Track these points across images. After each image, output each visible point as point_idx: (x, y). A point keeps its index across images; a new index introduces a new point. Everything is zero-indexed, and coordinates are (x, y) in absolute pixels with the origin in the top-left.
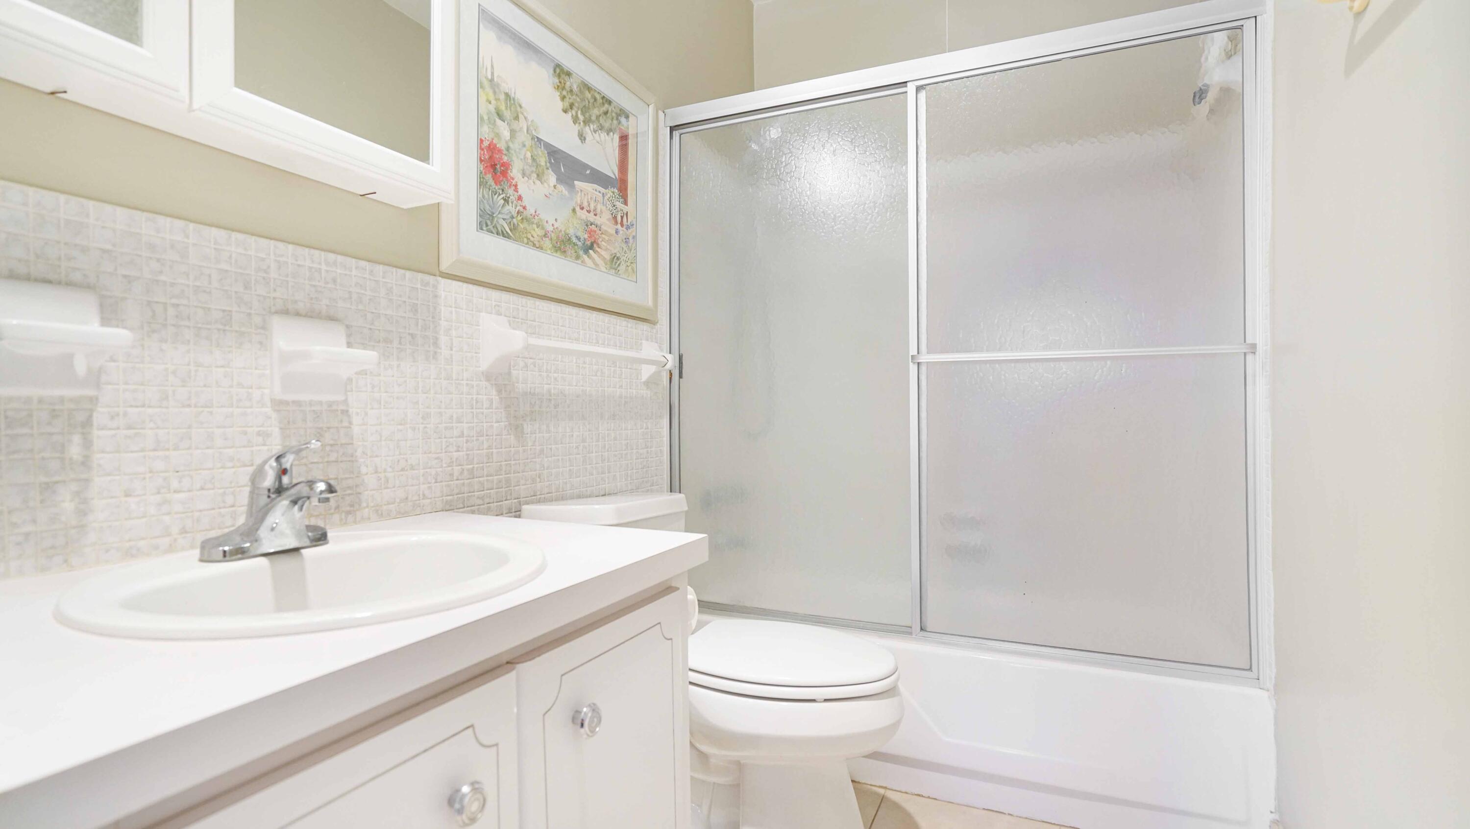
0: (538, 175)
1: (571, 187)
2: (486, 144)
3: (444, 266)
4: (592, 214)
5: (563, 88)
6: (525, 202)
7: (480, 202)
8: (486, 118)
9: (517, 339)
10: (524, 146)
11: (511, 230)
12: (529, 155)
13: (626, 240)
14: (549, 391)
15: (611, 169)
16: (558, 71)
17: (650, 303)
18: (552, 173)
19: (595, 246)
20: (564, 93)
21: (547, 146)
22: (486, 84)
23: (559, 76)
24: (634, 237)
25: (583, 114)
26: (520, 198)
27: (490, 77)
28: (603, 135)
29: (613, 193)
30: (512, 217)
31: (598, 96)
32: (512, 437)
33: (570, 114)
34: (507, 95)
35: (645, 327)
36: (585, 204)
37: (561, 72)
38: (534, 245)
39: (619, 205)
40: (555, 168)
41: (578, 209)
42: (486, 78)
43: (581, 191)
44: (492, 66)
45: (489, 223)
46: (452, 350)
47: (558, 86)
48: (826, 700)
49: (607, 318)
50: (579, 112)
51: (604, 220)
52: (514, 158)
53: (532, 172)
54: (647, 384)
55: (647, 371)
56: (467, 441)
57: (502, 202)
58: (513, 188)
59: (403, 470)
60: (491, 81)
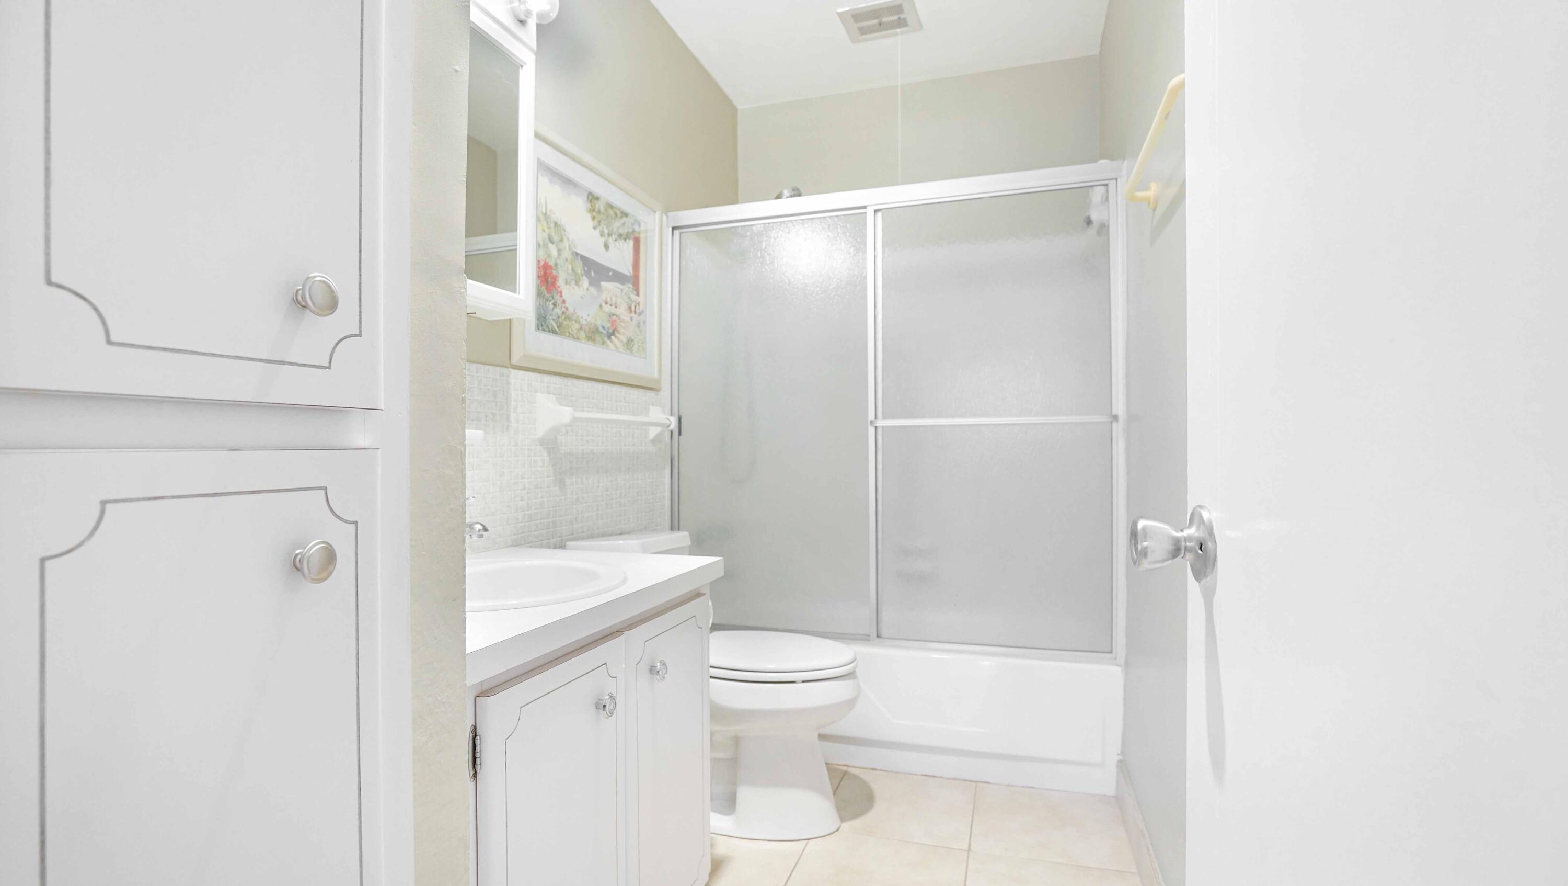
0: (576, 282)
1: (598, 287)
2: (542, 263)
3: (515, 361)
4: (613, 307)
5: (594, 210)
6: (567, 305)
7: (538, 308)
8: (541, 243)
9: (566, 414)
10: (567, 260)
11: (558, 327)
12: (570, 267)
13: (638, 326)
14: (583, 450)
15: (627, 270)
16: (590, 197)
17: (656, 375)
18: (586, 279)
19: (616, 332)
20: (595, 214)
21: (584, 259)
22: (542, 217)
23: (591, 201)
24: (644, 322)
25: (607, 228)
26: (564, 302)
27: (544, 211)
28: (622, 242)
29: (629, 287)
30: (559, 317)
31: (618, 212)
32: (557, 488)
33: (598, 230)
34: (556, 223)
35: (651, 394)
36: (609, 300)
37: (592, 198)
38: (573, 337)
39: (634, 297)
40: (587, 274)
41: (603, 304)
42: (542, 213)
43: (606, 289)
44: (546, 203)
45: (543, 324)
46: (518, 423)
47: (590, 210)
48: (804, 682)
49: (624, 389)
50: (605, 227)
51: (622, 311)
52: (560, 272)
53: (572, 279)
54: (653, 441)
55: (653, 432)
56: (528, 493)
57: (552, 306)
58: (559, 294)
59: (487, 515)
60: (545, 215)
